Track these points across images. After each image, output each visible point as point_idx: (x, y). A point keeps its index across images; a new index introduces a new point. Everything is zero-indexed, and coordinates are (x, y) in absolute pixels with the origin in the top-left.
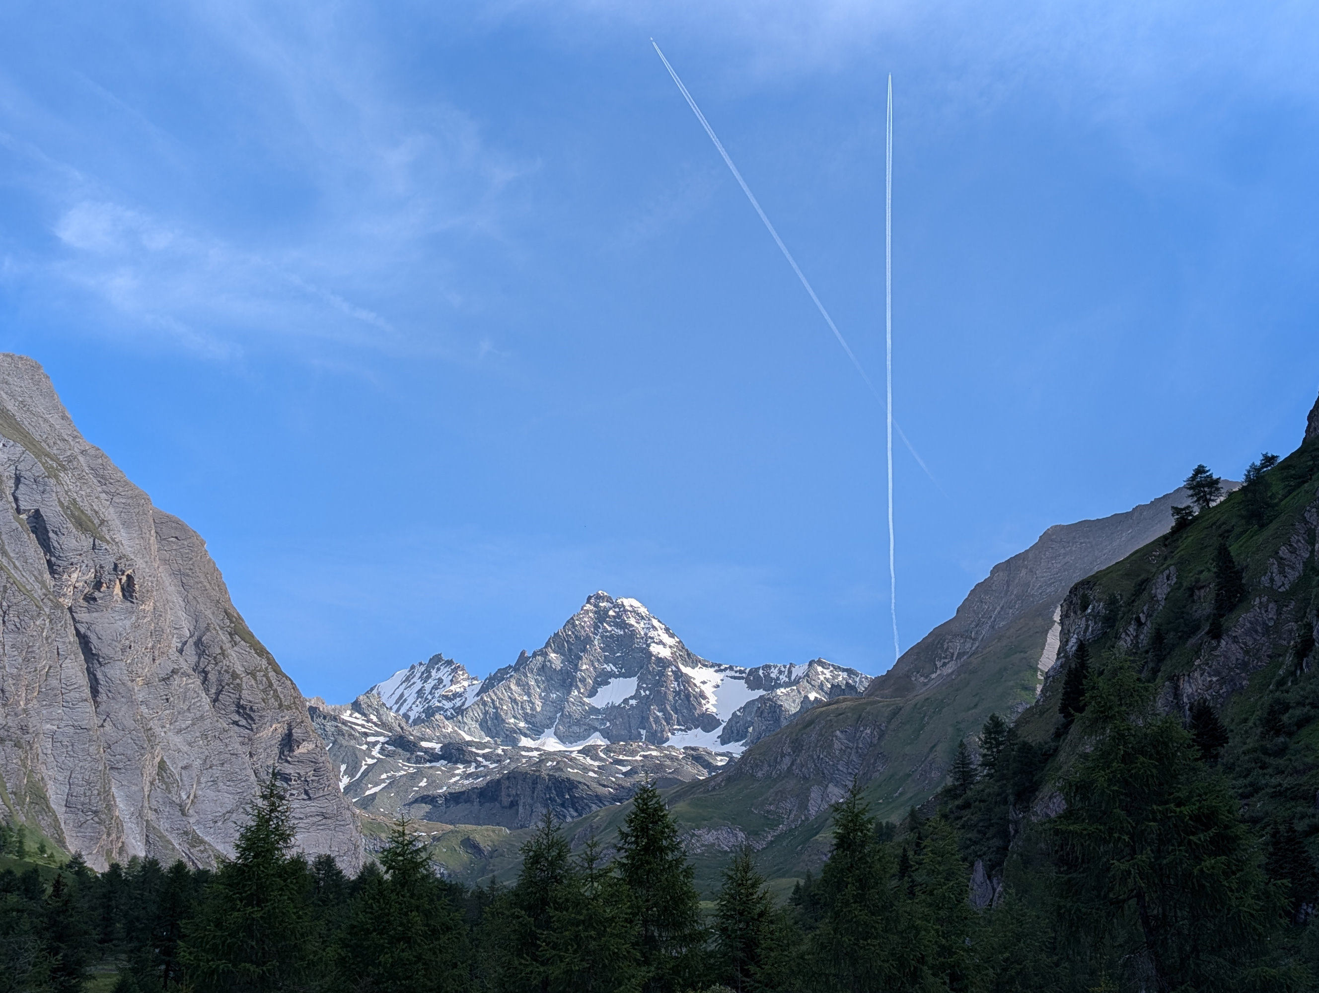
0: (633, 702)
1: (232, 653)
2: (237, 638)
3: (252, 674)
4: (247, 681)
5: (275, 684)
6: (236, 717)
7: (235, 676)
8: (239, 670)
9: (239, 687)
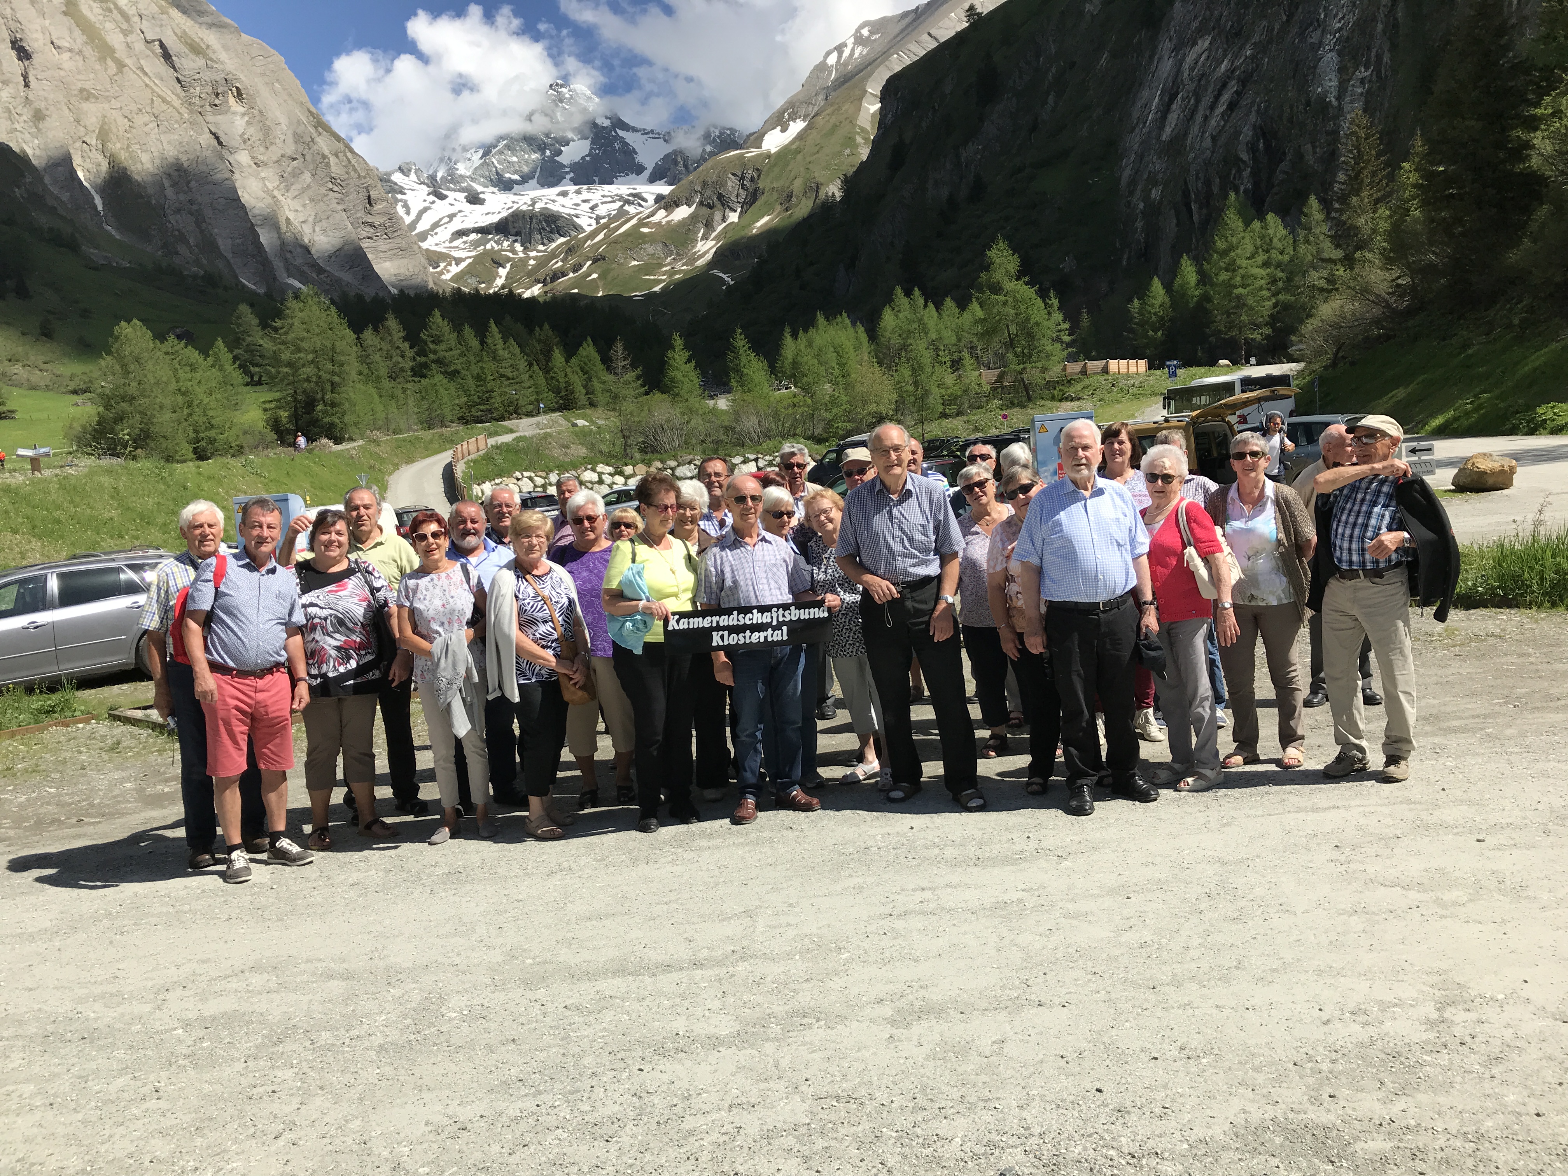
0: (588, 158)
1: (318, 140)
2: (320, 129)
3: (336, 155)
4: (333, 160)
5: (353, 162)
6: (330, 185)
7: (324, 157)
8: (326, 152)
9: (328, 165)
